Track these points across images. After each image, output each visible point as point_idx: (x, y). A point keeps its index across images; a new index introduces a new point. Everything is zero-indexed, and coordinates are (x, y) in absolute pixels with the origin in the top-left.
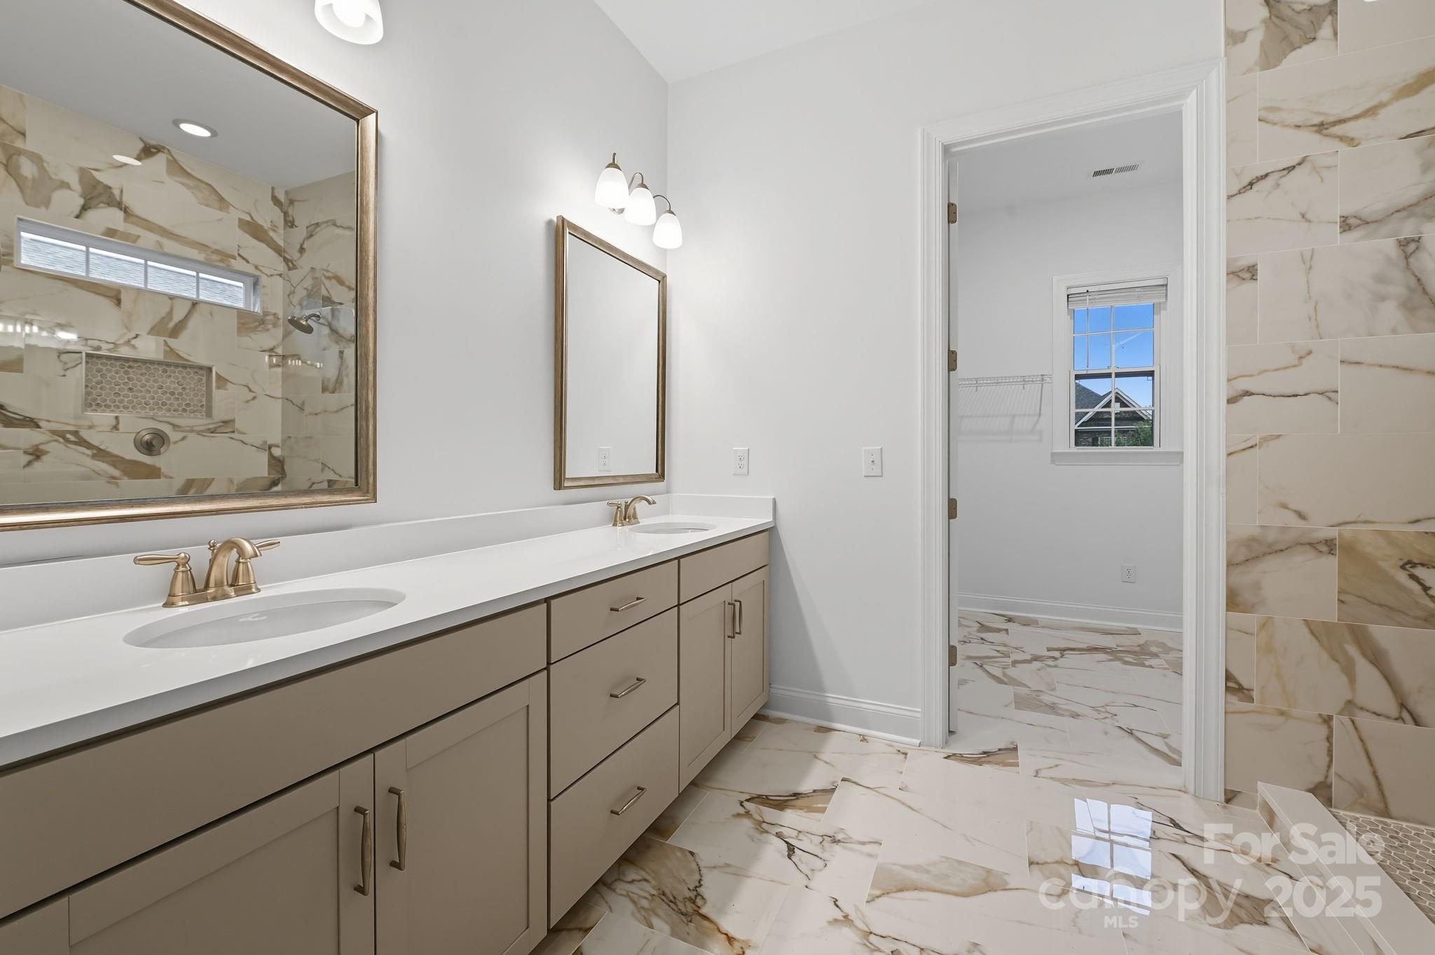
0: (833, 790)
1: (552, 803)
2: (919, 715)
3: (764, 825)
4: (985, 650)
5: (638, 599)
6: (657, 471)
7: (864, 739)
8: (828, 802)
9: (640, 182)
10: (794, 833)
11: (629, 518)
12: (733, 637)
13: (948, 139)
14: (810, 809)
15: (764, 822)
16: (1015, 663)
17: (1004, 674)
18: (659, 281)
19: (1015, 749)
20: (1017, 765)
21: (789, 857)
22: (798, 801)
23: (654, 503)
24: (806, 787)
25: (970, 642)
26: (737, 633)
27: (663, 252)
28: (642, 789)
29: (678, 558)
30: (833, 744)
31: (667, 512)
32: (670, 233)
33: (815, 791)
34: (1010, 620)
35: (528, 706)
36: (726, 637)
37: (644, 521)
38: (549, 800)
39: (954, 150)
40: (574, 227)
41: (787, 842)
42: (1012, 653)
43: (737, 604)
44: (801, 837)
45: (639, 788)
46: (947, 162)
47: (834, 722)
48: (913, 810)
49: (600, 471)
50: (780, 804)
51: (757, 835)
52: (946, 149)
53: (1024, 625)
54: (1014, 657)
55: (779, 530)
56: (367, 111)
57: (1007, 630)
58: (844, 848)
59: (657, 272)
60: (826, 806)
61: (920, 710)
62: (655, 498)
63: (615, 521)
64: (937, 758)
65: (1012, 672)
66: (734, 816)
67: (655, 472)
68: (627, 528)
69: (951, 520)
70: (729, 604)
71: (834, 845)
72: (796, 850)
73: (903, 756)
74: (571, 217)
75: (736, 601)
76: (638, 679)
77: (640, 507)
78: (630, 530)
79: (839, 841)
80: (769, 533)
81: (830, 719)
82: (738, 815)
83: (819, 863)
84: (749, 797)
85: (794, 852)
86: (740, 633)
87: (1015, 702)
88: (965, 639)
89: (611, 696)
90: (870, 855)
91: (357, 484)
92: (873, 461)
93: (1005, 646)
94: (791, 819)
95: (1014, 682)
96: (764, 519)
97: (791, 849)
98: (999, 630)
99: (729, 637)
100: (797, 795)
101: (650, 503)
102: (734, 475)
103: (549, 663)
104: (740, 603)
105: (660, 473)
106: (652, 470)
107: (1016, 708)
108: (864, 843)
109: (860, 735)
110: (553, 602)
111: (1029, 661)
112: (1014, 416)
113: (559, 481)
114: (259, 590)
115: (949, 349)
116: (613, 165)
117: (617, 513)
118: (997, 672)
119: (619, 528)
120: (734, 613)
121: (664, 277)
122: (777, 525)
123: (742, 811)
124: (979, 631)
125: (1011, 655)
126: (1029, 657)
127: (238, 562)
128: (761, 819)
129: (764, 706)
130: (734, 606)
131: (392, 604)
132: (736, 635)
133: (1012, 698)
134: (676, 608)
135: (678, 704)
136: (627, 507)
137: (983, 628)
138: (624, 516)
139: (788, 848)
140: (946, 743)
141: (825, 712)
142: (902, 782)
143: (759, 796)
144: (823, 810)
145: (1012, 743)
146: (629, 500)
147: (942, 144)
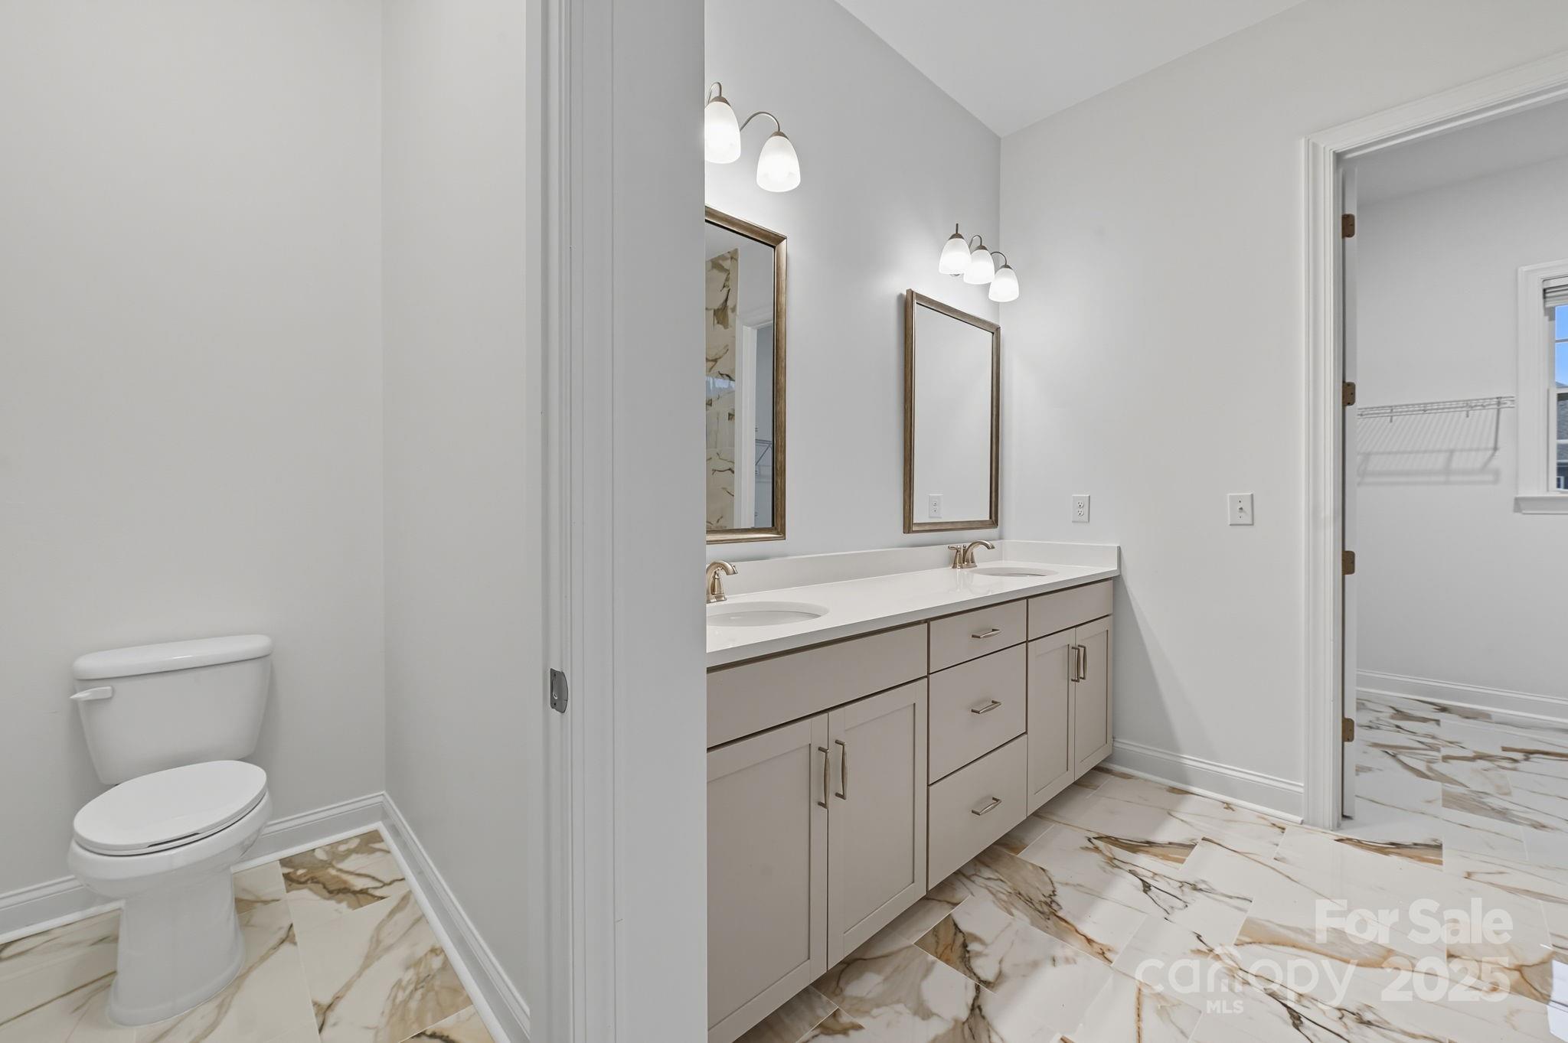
0: (1192, 847)
1: (931, 788)
2: (1301, 790)
3: (1116, 862)
4: (1401, 739)
5: (993, 630)
6: (991, 518)
7: (1228, 806)
8: (1187, 855)
9: (979, 244)
10: (1151, 874)
11: (968, 562)
12: (1078, 681)
13: (1340, 147)
14: (1166, 858)
15: (1115, 859)
16: (1446, 758)
17: (1430, 769)
18: (993, 333)
19: (1439, 847)
20: (1440, 863)
21: (1145, 891)
22: (1151, 849)
23: (993, 547)
24: (1161, 837)
25: (1378, 728)
26: (1081, 678)
27: (996, 305)
28: (997, 800)
29: (1027, 598)
30: (1188, 808)
31: (1000, 558)
32: (1006, 288)
33: (1170, 843)
34: (1444, 709)
35: (914, 704)
36: (1070, 681)
37: (980, 565)
38: (928, 785)
39: (1349, 156)
40: (920, 297)
41: (1141, 879)
42: (1443, 747)
43: (1082, 649)
44: (1157, 878)
45: (994, 799)
46: (1341, 170)
47: (1192, 785)
48: (1292, 880)
49: (930, 517)
50: (1133, 847)
51: (1109, 868)
52: (1339, 157)
53: (1467, 718)
54: (1445, 751)
55: (1124, 578)
56: (782, 238)
57: (1437, 722)
58: (1206, 895)
59: (991, 325)
60: (1184, 858)
61: (1302, 785)
62: (994, 543)
63: (955, 563)
64: (1326, 840)
65: (1441, 767)
66: (1082, 848)
67: (988, 519)
68: (966, 571)
69: (1347, 576)
70: (1073, 648)
71: (1195, 892)
72: (1152, 888)
73: (1280, 830)
74: (920, 290)
75: (1079, 646)
76: (993, 702)
77: (978, 552)
78: (971, 571)
79: (1201, 890)
80: (1115, 582)
81: (1187, 783)
82: (1087, 848)
83: (1180, 904)
84: (1097, 836)
85: (1150, 889)
86: (1084, 678)
87: (1444, 800)
88: (1370, 724)
89: (973, 711)
90: (1240, 909)
91: (773, 525)
92: (1241, 509)
93: (1433, 737)
94: (1144, 861)
95: (1442, 778)
96: (1109, 567)
97: (1147, 887)
98: (1425, 720)
99: (1072, 680)
100: (1150, 844)
101: (988, 548)
102: (1074, 522)
103: (929, 674)
104: (1085, 648)
105: (994, 520)
106: (985, 516)
107: (1444, 806)
108: (1231, 897)
109: (1224, 803)
110: (932, 623)
111: (1473, 759)
112: (1452, 452)
113: (908, 526)
114: (726, 599)
115: (1344, 382)
116: (957, 235)
117: (956, 557)
118: (1421, 766)
119: (958, 570)
120: (1078, 660)
121: (998, 329)
122: (1122, 573)
123: (1091, 846)
124: (1392, 717)
125: (1442, 749)
126: (1471, 755)
127: (714, 578)
128: (1111, 856)
129: (1106, 758)
130: (1079, 650)
131: (818, 616)
132: (1081, 680)
133: (1440, 795)
134: (1025, 644)
135: (1026, 733)
136: (965, 552)
137: (1400, 714)
138: (963, 559)
139: (1144, 884)
140: (1338, 827)
141: (1180, 772)
142: (1278, 853)
143: (1108, 837)
144: (1182, 861)
145: (1435, 840)
146: (968, 545)
147: (1334, 152)
